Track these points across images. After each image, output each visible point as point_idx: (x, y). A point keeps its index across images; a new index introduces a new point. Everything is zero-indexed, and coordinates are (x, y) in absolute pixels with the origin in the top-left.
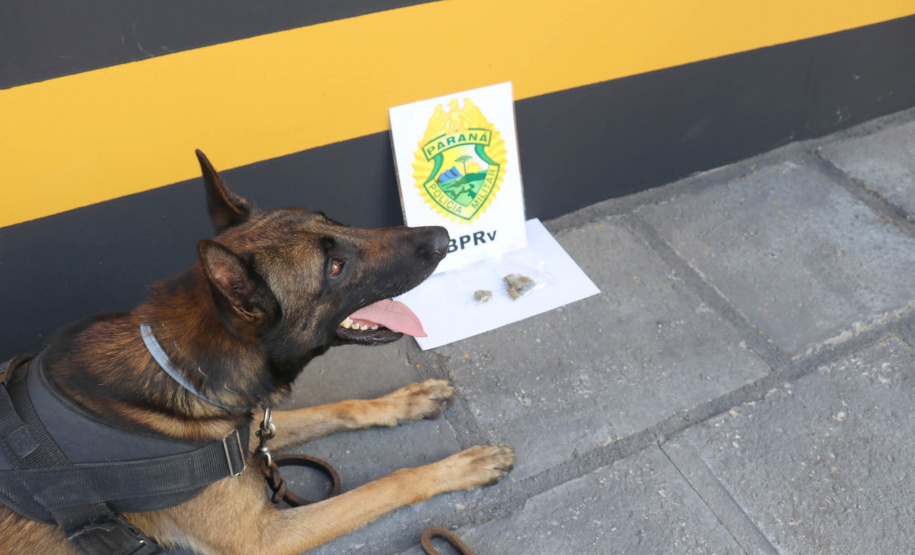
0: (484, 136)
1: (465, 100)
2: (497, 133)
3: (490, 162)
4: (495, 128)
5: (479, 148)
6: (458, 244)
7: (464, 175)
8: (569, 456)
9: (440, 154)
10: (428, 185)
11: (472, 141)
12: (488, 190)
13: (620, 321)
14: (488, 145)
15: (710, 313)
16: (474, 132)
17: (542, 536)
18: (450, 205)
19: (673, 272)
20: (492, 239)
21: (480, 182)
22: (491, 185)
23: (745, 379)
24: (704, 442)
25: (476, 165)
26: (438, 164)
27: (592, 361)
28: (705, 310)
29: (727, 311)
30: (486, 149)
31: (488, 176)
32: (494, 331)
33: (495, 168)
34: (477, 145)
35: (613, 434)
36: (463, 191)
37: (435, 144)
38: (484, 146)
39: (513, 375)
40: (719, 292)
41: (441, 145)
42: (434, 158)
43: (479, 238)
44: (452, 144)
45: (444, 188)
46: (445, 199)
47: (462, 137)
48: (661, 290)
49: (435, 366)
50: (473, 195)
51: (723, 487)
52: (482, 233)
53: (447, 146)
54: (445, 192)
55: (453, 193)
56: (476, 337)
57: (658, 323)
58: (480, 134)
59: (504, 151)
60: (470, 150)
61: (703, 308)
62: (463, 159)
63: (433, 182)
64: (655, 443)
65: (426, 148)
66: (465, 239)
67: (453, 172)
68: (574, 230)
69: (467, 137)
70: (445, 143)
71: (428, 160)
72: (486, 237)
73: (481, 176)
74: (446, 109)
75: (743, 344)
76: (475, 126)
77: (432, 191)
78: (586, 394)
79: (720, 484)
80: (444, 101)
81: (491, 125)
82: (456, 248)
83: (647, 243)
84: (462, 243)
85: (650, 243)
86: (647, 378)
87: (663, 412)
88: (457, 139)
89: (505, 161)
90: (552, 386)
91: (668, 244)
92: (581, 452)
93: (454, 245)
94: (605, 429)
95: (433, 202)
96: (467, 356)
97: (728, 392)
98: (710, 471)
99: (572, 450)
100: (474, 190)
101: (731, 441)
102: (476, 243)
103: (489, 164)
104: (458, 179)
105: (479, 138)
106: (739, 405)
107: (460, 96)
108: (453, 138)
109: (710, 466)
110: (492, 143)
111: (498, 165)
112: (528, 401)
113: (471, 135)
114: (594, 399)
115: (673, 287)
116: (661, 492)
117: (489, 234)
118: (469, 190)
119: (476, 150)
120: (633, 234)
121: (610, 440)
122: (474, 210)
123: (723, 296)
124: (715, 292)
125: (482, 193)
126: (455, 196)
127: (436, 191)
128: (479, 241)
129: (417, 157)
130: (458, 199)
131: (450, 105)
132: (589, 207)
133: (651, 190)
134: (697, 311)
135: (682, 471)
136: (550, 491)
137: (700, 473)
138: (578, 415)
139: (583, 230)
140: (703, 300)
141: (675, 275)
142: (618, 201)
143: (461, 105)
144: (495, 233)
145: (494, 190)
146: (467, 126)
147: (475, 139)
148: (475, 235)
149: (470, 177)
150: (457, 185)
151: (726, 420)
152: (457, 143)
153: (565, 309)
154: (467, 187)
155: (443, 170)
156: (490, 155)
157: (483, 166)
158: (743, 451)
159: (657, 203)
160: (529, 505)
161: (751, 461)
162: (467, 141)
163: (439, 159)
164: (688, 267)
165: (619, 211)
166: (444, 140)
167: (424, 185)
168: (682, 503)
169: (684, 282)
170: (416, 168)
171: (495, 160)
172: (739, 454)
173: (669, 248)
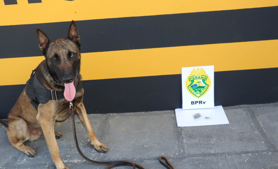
0: (205, 78)
1: (201, 68)
2: (209, 77)
3: (206, 84)
4: (208, 76)
5: (204, 80)
6: (195, 103)
7: (198, 86)
8: (202, 153)
9: (193, 80)
10: (189, 87)
11: (202, 78)
12: (205, 91)
13: (231, 131)
14: (206, 80)
15: (258, 134)
16: (203, 76)
17: (187, 165)
18: (194, 93)
19: (253, 123)
20: (204, 103)
21: (203, 89)
22: (205, 90)
23: (259, 149)
24: (237, 158)
25: (202, 84)
26: (192, 82)
27: (218, 137)
28: (257, 133)
29: (264, 135)
30: (205, 81)
31: (205, 88)
32: (197, 126)
33: (207, 86)
34: (203, 79)
35: (215, 152)
36: (198, 90)
37: (192, 77)
38: (205, 80)
39: (197, 135)
40: (264, 130)
41: (193, 78)
42: (191, 81)
43: (200, 102)
44: (196, 78)
45: (193, 88)
46: (193, 91)
47: (199, 77)
48: (247, 126)
49: (179, 130)
50: (200, 91)
51: (237, 167)
52: (202, 102)
53: (195, 79)
54: (193, 89)
55: (195, 90)
56: (192, 127)
57: (241, 133)
58: (204, 77)
59: (210, 82)
60: (201, 80)
61: (257, 132)
62: (199, 82)
63: (190, 86)
64: (225, 155)
65: (190, 78)
66: (197, 102)
67: (196, 85)
68: (231, 110)
69: (201, 77)
70: (195, 78)
71: (190, 81)
72: (202, 103)
73: (203, 87)
74: (196, 70)
75: (263, 142)
76: (203, 75)
77: (190, 89)
78: (213, 143)
79: (236, 166)
80: (196, 68)
81: (208, 75)
82: (194, 104)
83: (250, 116)
84: (196, 103)
85: (251, 116)
86: (231, 143)
87: (231, 150)
88: (198, 77)
89: (210, 85)
90: (205, 139)
91: (256, 117)
92: (205, 153)
93: (193, 103)
94: (214, 150)
95: (190, 91)
96: (188, 130)
97: (252, 150)
98: (235, 163)
99: (203, 152)
100: (201, 90)
101: (245, 159)
102: (199, 103)
103: (206, 85)
104: (197, 87)
105: (204, 78)
106: (252, 153)
107: (200, 67)
108: (197, 77)
109: (236, 162)
110: (207, 80)
111: (208, 85)
112: (198, 141)
113: (202, 77)
114: (214, 144)
115: (251, 126)
116: (220, 164)
117: (203, 102)
118: (199, 90)
119: (203, 81)
120: (247, 113)
121: (213, 152)
122: (200, 95)
123: (265, 131)
124: (263, 130)
125: (203, 91)
126: (196, 91)
127: (191, 89)
128: (200, 103)
129: (187, 80)
130: (196, 92)
131: (197, 69)
132: (239, 106)
133: (260, 104)
134: (255, 133)
135: (228, 162)
136: (193, 158)
137: (232, 163)
138: (208, 146)
139: (233, 110)
140: (258, 131)
141: (254, 124)
142: (248, 105)
143: (200, 69)
144: (205, 102)
145: (206, 91)
146: (201, 75)
147: (203, 78)
148: (199, 101)
149: (200, 87)
150: (197, 88)
151: (246, 155)
152: (198, 78)
153: (218, 126)
154: (199, 89)
155: (193, 84)
156: (206, 82)
157: (204, 85)
158: (247, 162)
159: (259, 107)
160: (187, 159)
161: (248, 164)
162: (201, 78)
163: (193, 81)
164: (259, 123)
165: (247, 108)
166: (194, 77)
167: (188, 87)
168: (224, 167)
169: (255, 126)
170: (186, 82)
171: (208, 84)
172: (245, 162)
173: (256, 118)
